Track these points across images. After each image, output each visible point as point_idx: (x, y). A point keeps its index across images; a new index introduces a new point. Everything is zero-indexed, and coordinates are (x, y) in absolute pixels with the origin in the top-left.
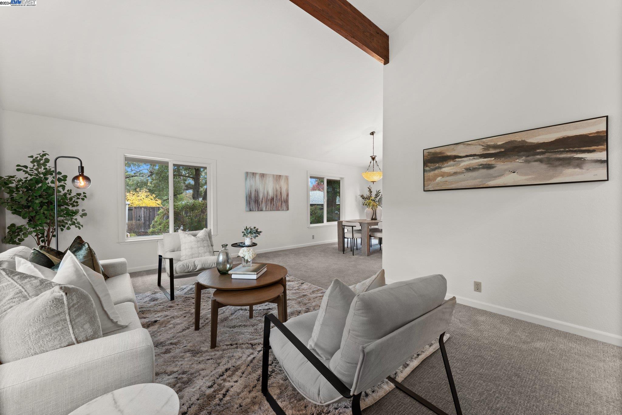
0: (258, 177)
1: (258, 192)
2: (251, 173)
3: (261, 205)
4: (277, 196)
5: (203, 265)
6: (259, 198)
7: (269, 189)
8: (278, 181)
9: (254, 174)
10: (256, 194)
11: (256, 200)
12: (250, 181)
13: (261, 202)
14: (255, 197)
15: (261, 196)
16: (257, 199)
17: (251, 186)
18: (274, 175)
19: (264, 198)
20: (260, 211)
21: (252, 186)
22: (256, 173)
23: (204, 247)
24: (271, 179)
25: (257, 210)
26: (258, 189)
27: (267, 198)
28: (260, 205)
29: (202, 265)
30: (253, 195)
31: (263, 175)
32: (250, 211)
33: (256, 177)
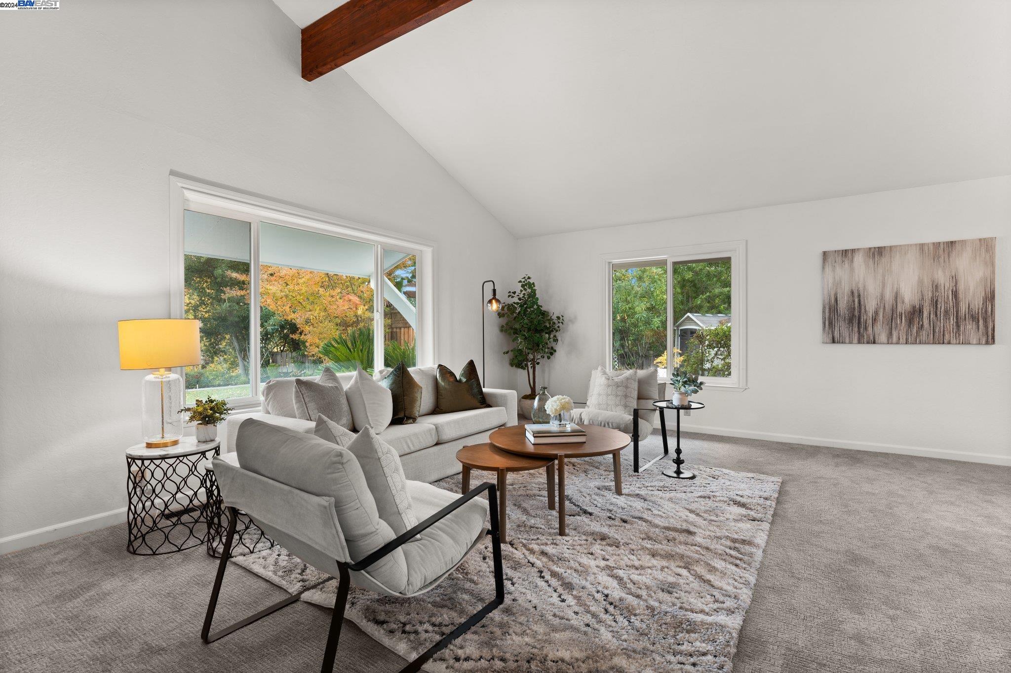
0: (859, 259)
1: (859, 296)
2: (838, 251)
3: (870, 329)
4: (935, 303)
5: (591, 421)
6: (863, 310)
7: (902, 285)
8: (942, 260)
9: (846, 254)
10: (854, 301)
11: (854, 315)
12: (834, 271)
13: (870, 322)
14: (852, 309)
15: (871, 305)
16: (856, 313)
17: (837, 284)
18: (922, 246)
19: (882, 310)
20: (868, 343)
21: (841, 282)
22: (853, 251)
23: (617, 396)
24: (912, 257)
25: (856, 340)
26: (861, 289)
27: (894, 310)
28: (866, 328)
29: (589, 421)
30: (843, 305)
31: (877, 253)
32: (834, 342)
33: (855, 259)
